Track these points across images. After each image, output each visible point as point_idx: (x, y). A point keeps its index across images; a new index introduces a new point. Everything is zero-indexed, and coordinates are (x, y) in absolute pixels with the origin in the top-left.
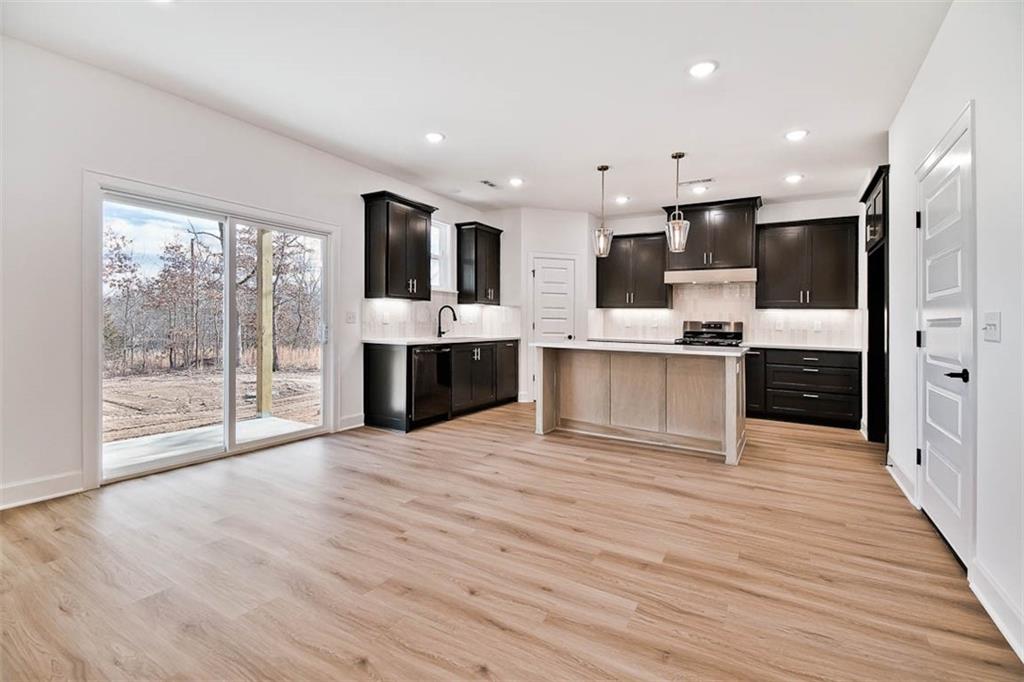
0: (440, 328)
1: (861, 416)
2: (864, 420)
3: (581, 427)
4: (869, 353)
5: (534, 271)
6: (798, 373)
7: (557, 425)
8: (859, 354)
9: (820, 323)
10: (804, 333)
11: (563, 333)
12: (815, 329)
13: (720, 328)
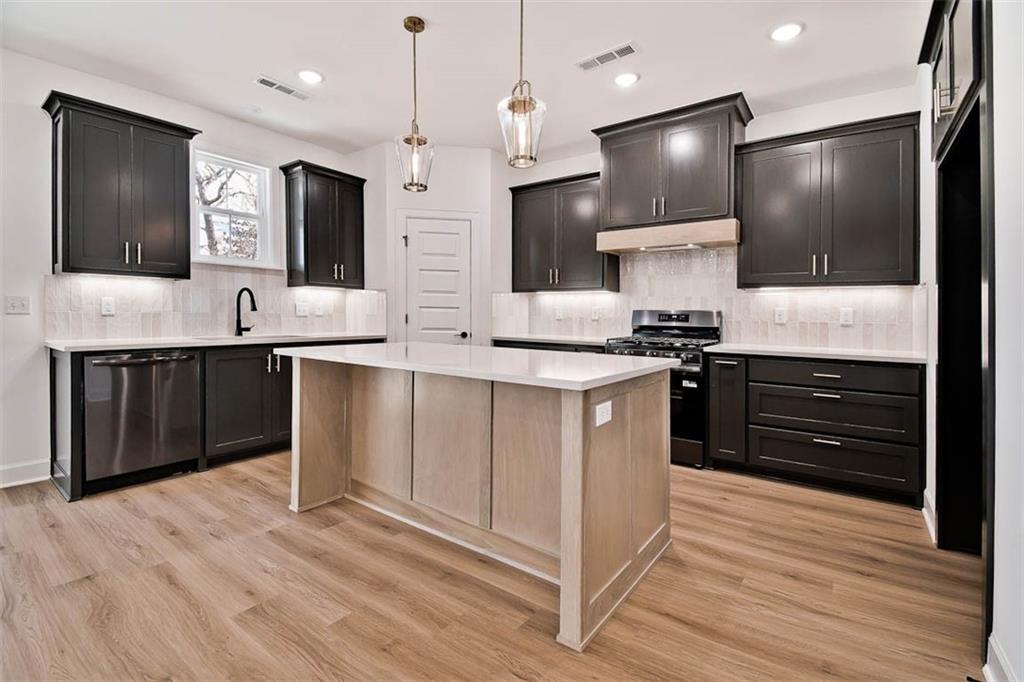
0: (239, 322)
1: (923, 485)
2: (930, 494)
3: (379, 499)
4: (939, 367)
5: (406, 238)
6: (805, 399)
7: (346, 492)
8: (922, 369)
9: (851, 309)
10: (823, 329)
11: (454, 329)
12: (842, 322)
13: (686, 319)
